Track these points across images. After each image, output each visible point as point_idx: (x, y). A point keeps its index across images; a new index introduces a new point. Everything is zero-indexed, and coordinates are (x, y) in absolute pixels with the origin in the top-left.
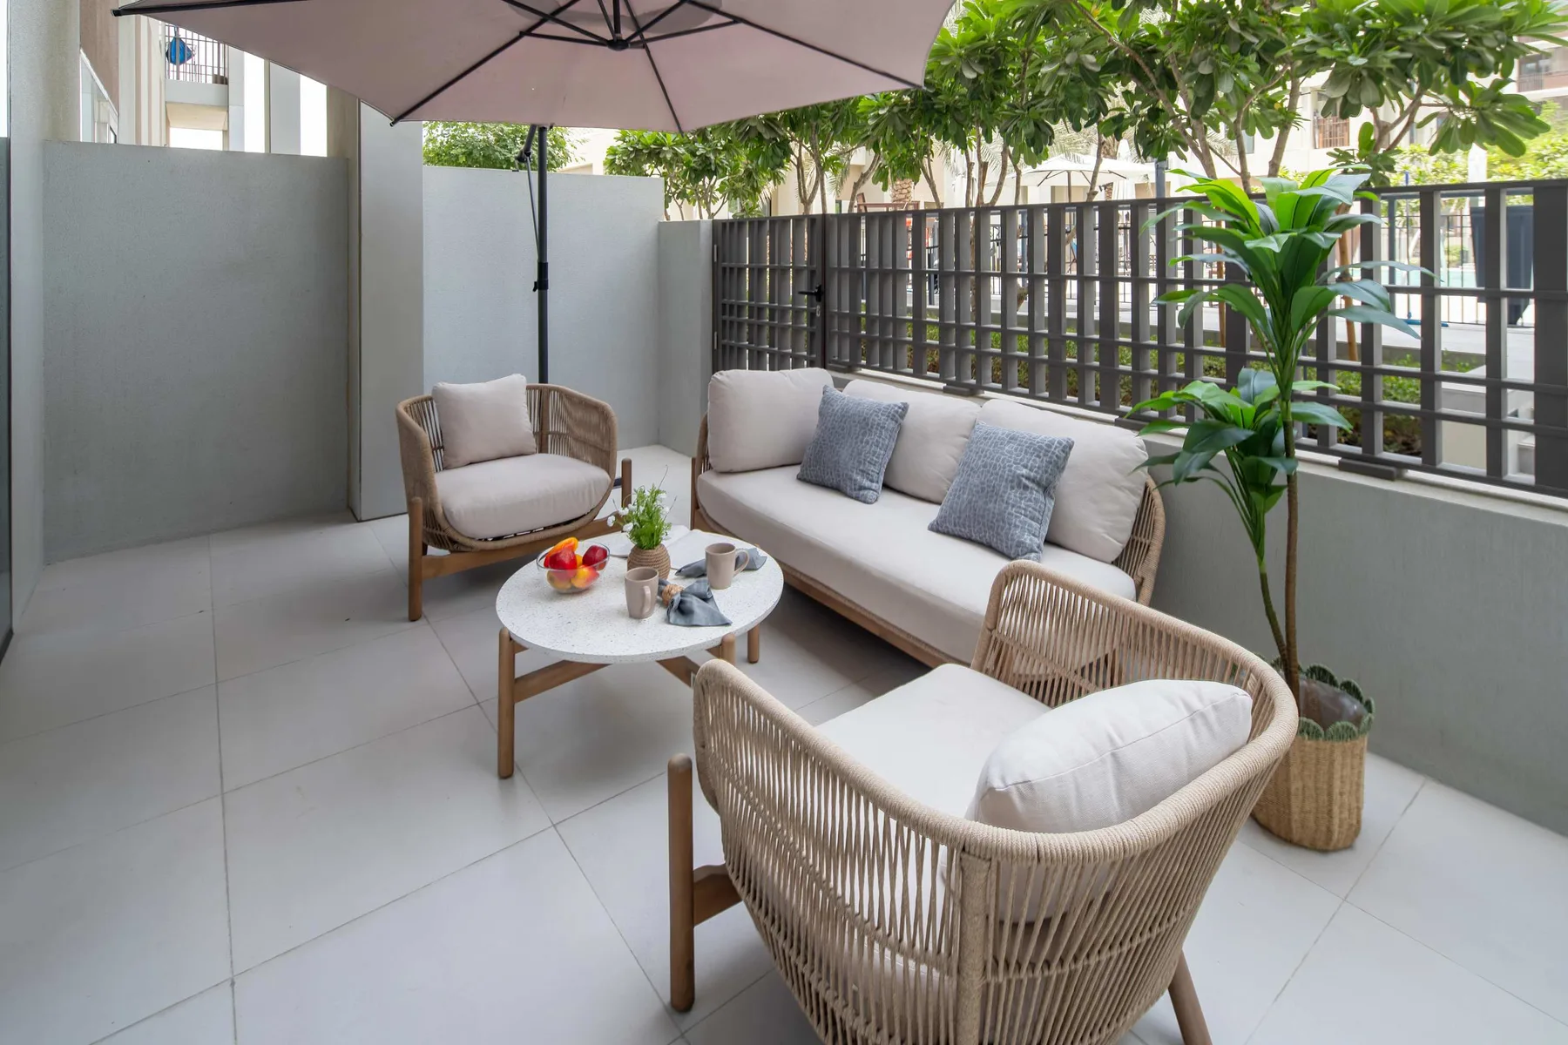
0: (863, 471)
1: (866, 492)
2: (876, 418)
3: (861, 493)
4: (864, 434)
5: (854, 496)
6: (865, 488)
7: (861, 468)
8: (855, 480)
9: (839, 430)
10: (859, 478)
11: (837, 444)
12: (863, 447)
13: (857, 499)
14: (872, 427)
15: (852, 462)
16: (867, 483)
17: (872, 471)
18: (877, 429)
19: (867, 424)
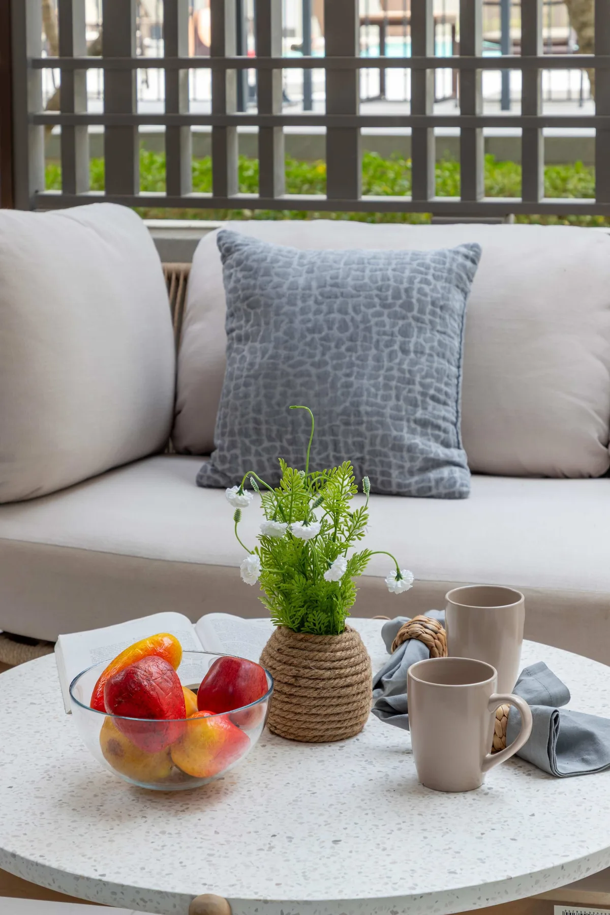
0: (424, 424)
1: (445, 472)
2: (427, 289)
3: (433, 475)
4: (405, 333)
5: (413, 488)
6: (438, 464)
7: (419, 414)
8: (411, 449)
9: (335, 332)
10: (418, 441)
11: (336, 368)
12: (413, 363)
13: (424, 493)
14: (422, 311)
15: (392, 402)
16: (440, 451)
17: (444, 419)
18: (433, 313)
19: (408, 306)
